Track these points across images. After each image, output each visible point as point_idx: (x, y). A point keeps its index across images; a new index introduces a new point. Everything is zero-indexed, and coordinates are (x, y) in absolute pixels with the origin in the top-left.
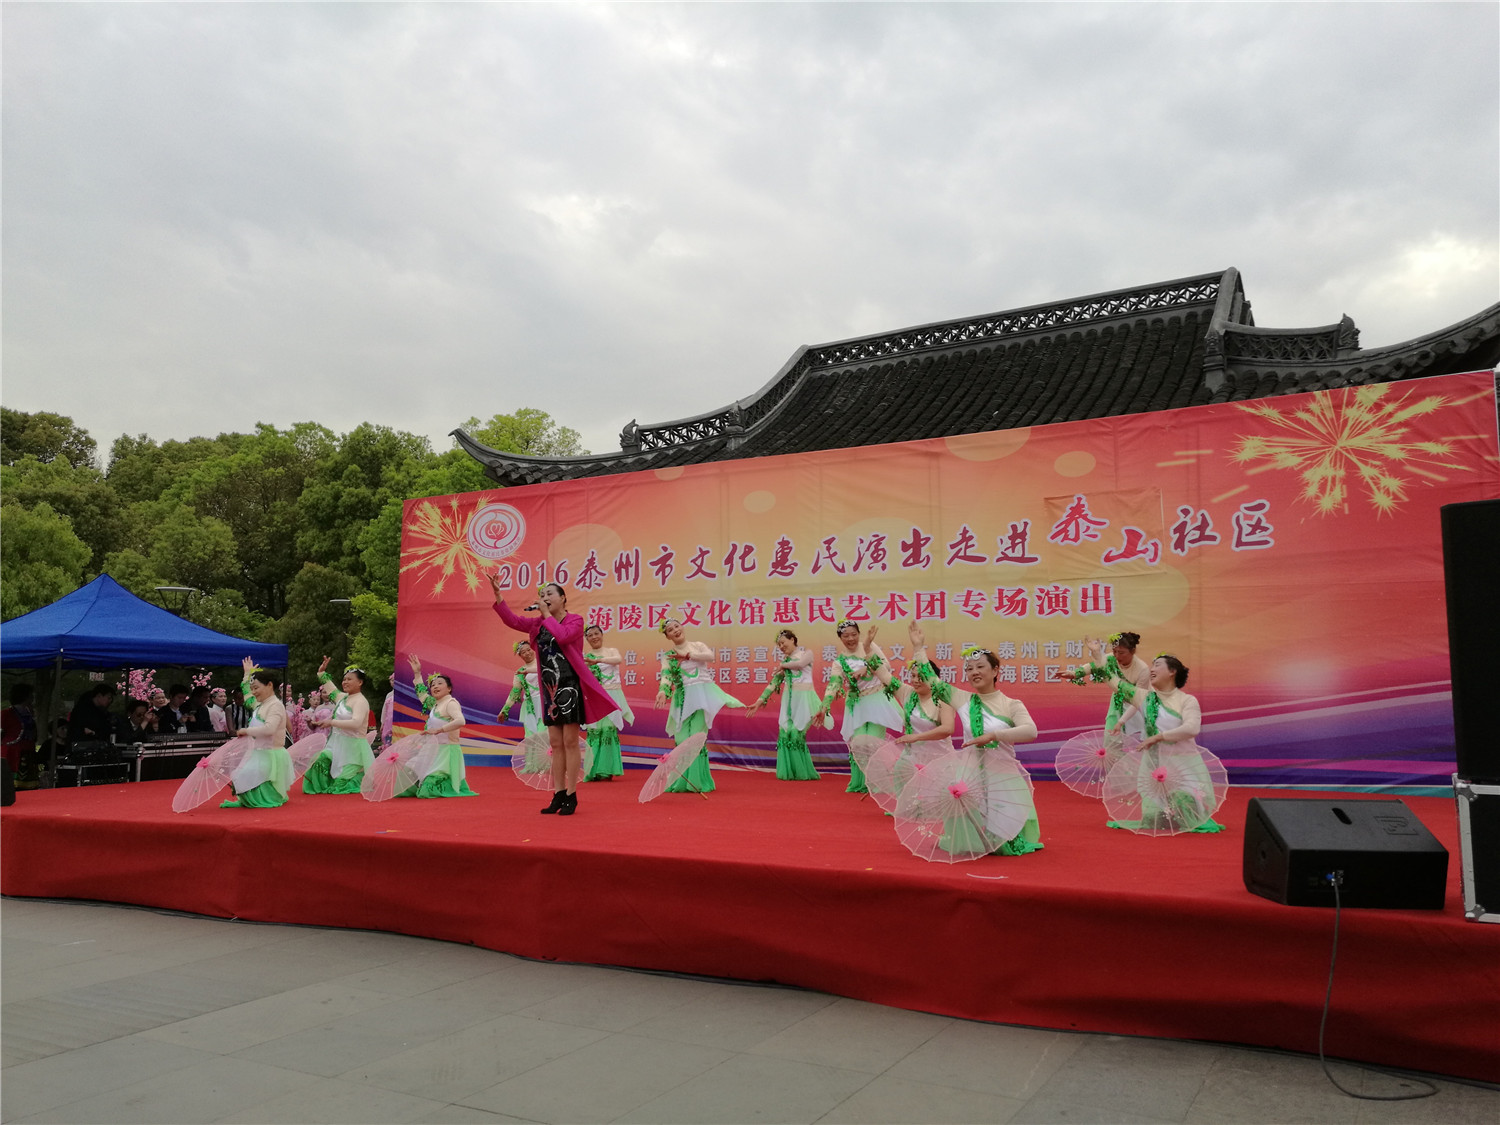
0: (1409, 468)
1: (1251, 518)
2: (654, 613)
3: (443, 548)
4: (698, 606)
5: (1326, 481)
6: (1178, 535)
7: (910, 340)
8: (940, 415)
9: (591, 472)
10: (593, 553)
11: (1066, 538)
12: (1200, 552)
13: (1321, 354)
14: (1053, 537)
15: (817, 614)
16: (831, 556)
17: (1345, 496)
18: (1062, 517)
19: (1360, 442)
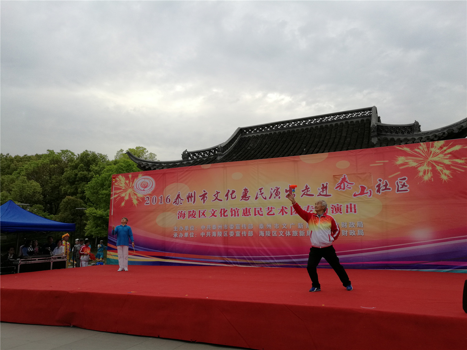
0: (452, 167)
1: (401, 182)
2: (201, 213)
3: (125, 191)
4: (216, 211)
5: (426, 171)
6: (378, 188)
7: (273, 127)
8: (286, 150)
9: (172, 166)
10: (179, 193)
11: (341, 188)
12: (385, 193)
13: (408, 132)
14: (336, 188)
15: (257, 213)
16: (261, 194)
17: (432, 176)
18: (339, 182)
19: (436, 159)
